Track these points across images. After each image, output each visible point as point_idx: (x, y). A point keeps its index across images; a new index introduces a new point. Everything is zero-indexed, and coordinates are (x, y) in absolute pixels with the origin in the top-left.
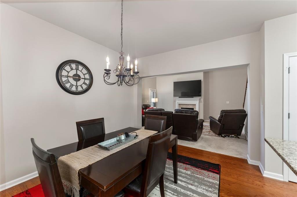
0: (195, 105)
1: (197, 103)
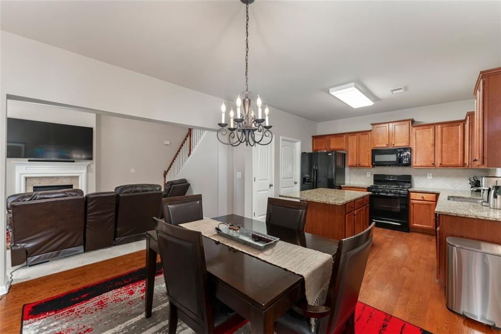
0: (77, 177)
1: (82, 173)
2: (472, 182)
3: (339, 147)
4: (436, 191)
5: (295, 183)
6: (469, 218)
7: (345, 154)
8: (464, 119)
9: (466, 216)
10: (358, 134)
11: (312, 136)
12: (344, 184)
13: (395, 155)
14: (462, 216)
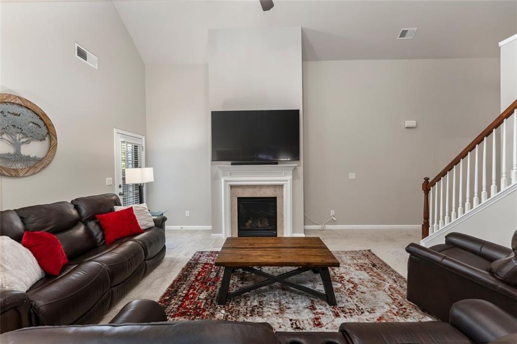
0: (282, 186)
1: (287, 181)
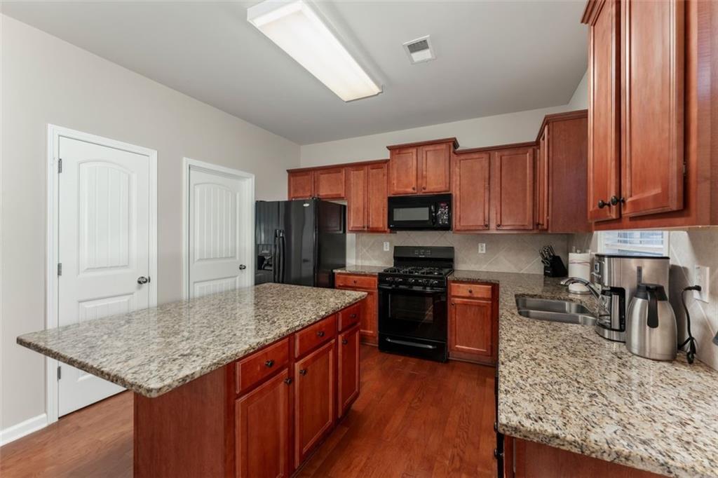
2: (546, 259)
3: (335, 192)
4: (493, 279)
5: (242, 268)
6: (633, 470)
7: (345, 206)
8: (534, 139)
9: (623, 462)
10: (366, 168)
11: (288, 171)
12: (344, 266)
13: (427, 209)
14: (606, 458)
